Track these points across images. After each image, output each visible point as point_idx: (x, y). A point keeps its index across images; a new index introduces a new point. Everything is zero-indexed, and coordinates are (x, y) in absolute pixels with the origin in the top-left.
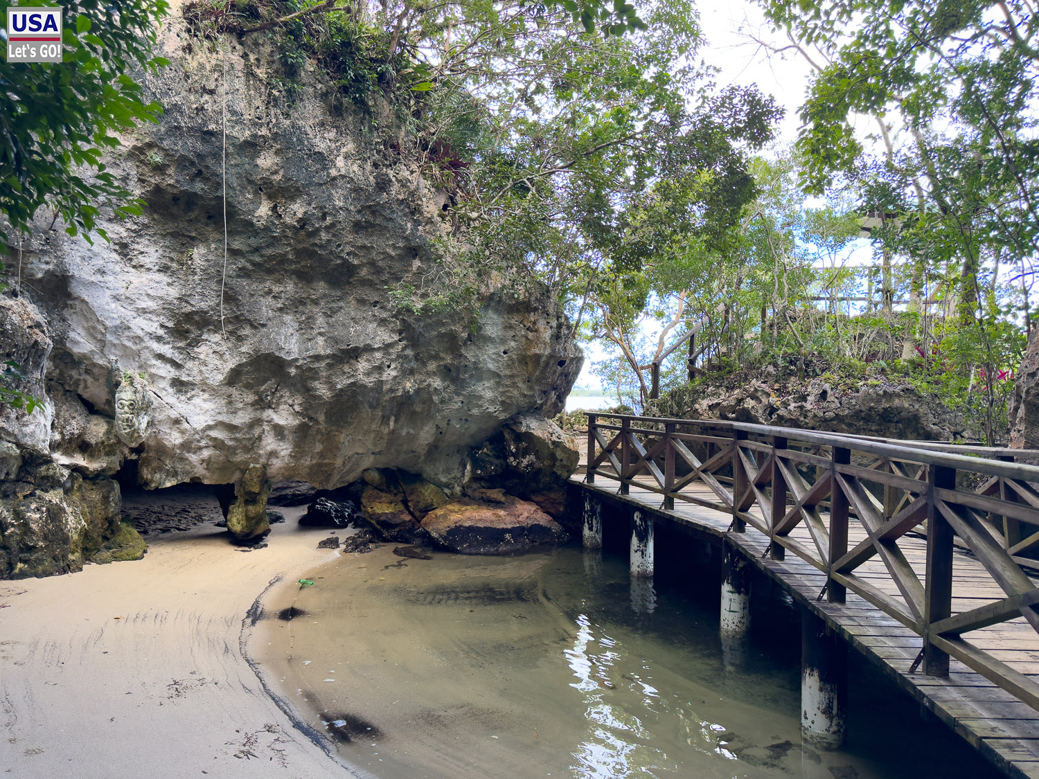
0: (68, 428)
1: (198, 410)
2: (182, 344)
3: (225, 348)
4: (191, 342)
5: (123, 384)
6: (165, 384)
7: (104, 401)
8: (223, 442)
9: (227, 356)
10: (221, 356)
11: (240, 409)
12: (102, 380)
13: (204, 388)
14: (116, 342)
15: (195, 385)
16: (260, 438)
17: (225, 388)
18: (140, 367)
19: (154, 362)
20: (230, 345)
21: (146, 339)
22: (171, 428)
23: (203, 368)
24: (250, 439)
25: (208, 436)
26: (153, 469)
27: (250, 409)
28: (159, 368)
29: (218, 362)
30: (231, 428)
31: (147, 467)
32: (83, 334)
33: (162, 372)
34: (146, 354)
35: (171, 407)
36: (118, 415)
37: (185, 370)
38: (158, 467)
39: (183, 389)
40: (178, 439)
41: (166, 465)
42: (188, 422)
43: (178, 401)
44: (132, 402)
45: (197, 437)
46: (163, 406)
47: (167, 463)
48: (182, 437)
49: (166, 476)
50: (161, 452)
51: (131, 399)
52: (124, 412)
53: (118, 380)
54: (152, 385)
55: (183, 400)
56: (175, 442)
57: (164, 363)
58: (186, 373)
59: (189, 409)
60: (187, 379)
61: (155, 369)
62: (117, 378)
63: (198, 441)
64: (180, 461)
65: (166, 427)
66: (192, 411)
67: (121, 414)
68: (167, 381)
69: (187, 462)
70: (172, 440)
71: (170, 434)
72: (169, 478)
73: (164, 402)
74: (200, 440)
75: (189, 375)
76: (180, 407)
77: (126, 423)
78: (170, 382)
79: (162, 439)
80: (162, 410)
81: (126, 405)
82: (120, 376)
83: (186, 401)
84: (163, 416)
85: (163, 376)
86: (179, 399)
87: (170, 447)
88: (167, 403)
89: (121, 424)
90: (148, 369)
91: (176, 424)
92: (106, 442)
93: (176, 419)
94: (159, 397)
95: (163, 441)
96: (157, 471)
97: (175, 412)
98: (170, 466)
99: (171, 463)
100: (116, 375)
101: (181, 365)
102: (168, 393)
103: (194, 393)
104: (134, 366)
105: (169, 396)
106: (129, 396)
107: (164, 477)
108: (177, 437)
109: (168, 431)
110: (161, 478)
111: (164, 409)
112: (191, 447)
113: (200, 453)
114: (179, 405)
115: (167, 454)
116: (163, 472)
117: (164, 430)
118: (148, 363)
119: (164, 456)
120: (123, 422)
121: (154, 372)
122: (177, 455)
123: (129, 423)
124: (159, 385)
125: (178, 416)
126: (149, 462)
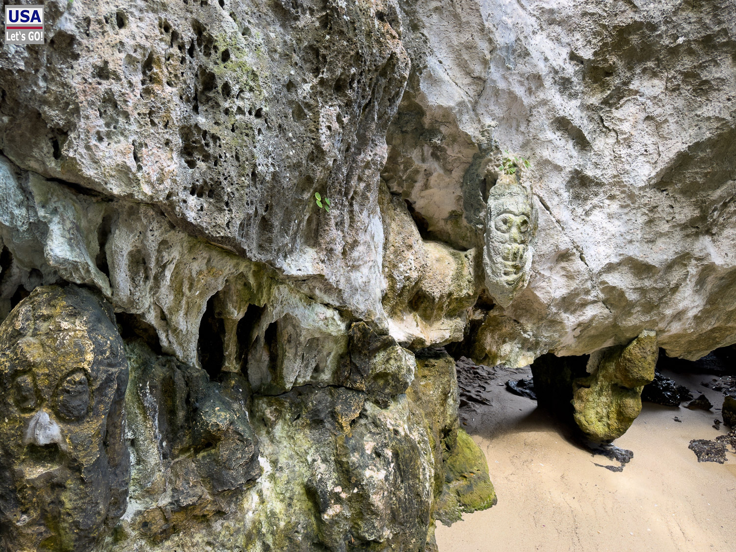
0: (402, 266)
1: (598, 236)
2: (595, 100)
3: (669, 109)
4: (611, 96)
5: (504, 179)
6: (558, 182)
7: (446, 214)
8: (622, 294)
9: (672, 126)
10: (658, 126)
11: (661, 235)
12: (457, 174)
13: (616, 191)
14: (502, 85)
15: (600, 184)
16: (675, 289)
17: (650, 193)
18: (524, 146)
19: (550, 135)
20: (680, 103)
21: (548, 82)
22: (551, 269)
23: (623, 151)
24: (661, 290)
25: (603, 283)
26: (501, 336)
27: (678, 235)
28: (556, 148)
29: (649, 140)
30: (640, 269)
31: (493, 331)
32: (448, 62)
33: (559, 158)
34: (541, 119)
35: (563, 229)
36: (496, 244)
37: (592, 153)
38: (511, 334)
39: (581, 194)
40: (561, 290)
41: (525, 332)
42: (582, 259)
43: (573, 217)
44: (526, 218)
45: (589, 284)
46: (551, 227)
47: (529, 329)
48: (568, 286)
49: (519, 348)
50: (523, 309)
51: (524, 211)
52: (510, 238)
53: (493, 171)
54: (539, 184)
55: (579, 214)
56: (556, 294)
57: (565, 138)
58: (593, 161)
59: (587, 232)
60: (594, 174)
61: (550, 150)
62: (491, 168)
63: (587, 292)
64: (549, 326)
65: (546, 267)
66: (590, 237)
67: (502, 243)
68: (563, 175)
69: (559, 328)
70: (551, 291)
71: (549, 278)
72: (524, 352)
73: (554, 220)
74: (590, 291)
75: (596, 165)
76: (575, 228)
77: (513, 261)
78: (567, 179)
79: (535, 288)
80: (549, 234)
81: (516, 224)
82: (497, 163)
83: (583, 217)
84: (548, 245)
85: (559, 166)
86: (574, 213)
87: (545, 302)
88: (558, 221)
89: (501, 263)
90: (538, 151)
91: (562, 260)
92: (455, 294)
93: (564, 252)
94: (547, 208)
95: (535, 292)
96: (507, 339)
97: (567, 239)
98: (531, 334)
99: (535, 328)
100: (490, 161)
101: (588, 143)
102: (561, 200)
103: (596, 203)
104: (516, 143)
105: (562, 206)
106: (520, 205)
107: (517, 349)
108: (560, 285)
109: (547, 273)
110: (511, 351)
111: (552, 232)
112: (574, 303)
113: (581, 313)
114: (574, 225)
115: (532, 314)
116: (516, 341)
117: (542, 272)
118: (541, 136)
119: (525, 316)
120: (506, 258)
121: (548, 157)
122: (550, 316)
123: (517, 263)
124: (549, 183)
125: (570, 246)
126: (497, 325)
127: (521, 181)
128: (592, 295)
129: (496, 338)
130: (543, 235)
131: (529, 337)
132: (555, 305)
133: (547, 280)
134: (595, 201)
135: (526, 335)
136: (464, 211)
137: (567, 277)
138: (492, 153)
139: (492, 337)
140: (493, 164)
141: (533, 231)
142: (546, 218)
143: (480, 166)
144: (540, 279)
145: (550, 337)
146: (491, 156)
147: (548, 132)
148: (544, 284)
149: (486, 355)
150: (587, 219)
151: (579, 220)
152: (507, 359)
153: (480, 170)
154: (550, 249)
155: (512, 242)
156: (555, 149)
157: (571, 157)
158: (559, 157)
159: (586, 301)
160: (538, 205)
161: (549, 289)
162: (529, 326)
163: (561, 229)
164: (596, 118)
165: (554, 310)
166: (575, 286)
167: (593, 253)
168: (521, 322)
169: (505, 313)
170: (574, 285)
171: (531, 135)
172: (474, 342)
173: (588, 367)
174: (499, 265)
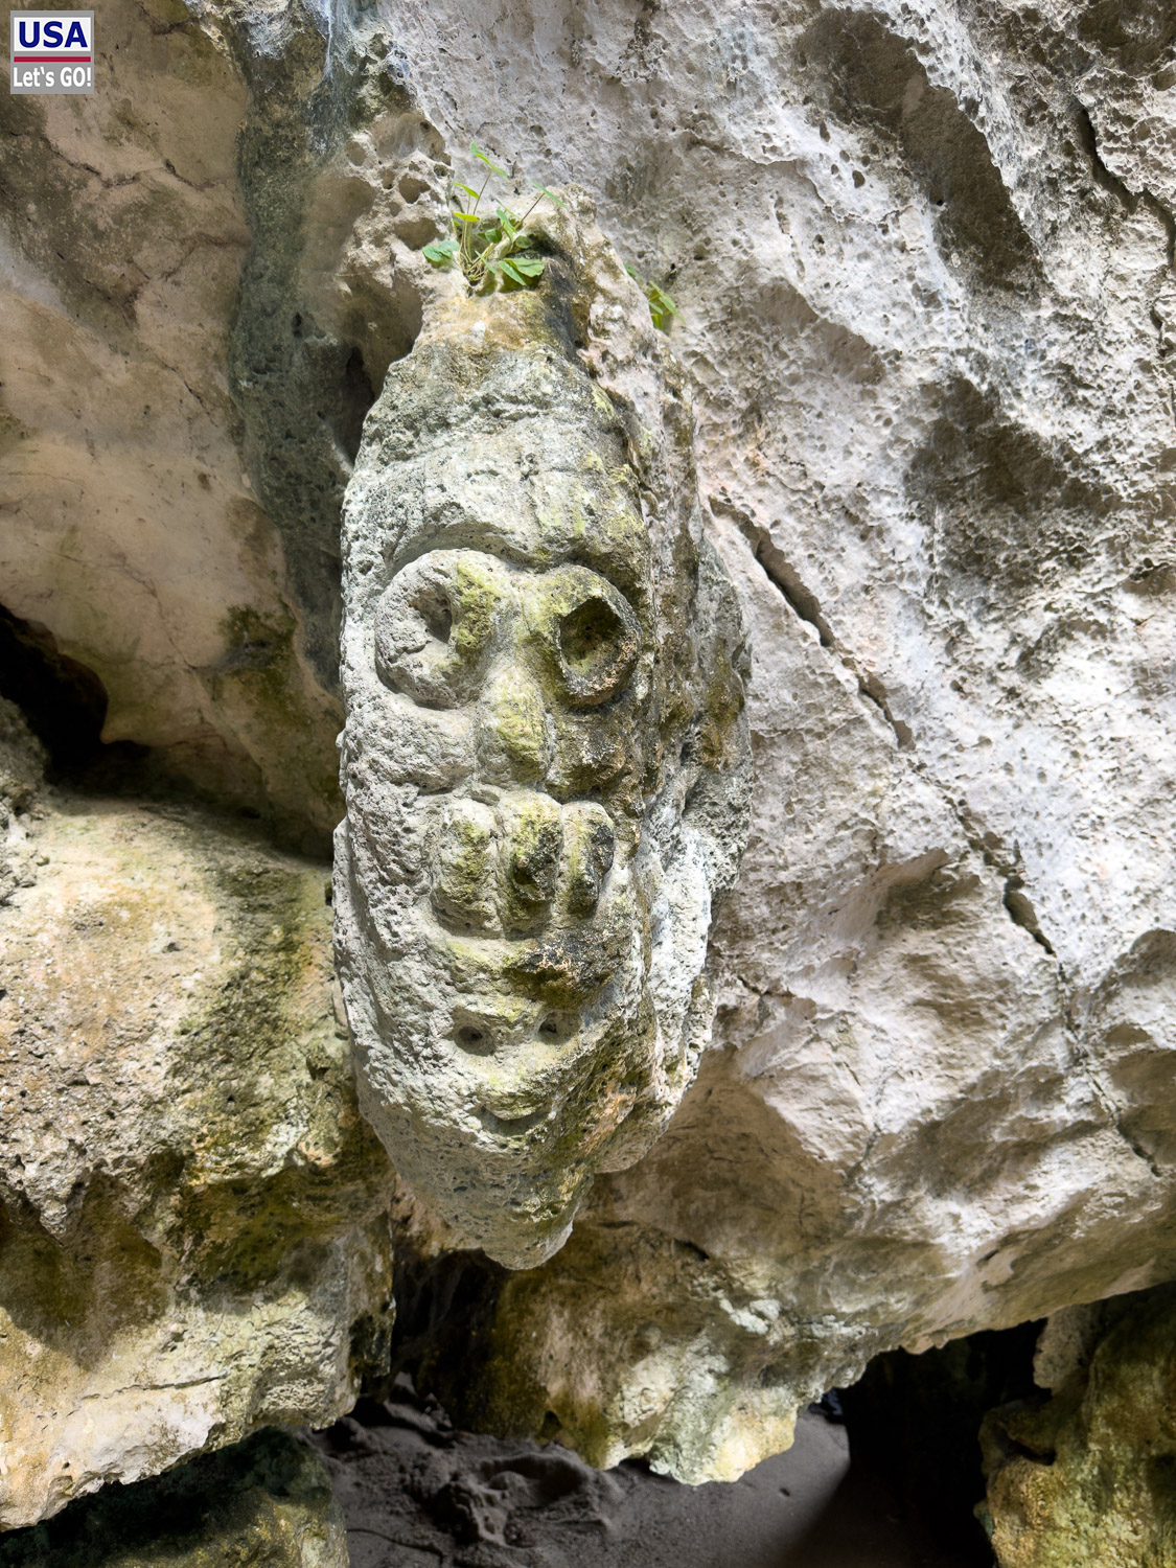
1: (1093, 789)
6: (858, 448)
15: (1091, 499)
19: (794, 130)
25: (1123, 1034)
31: (575, 1299)
33: (857, 293)
35: (904, 737)
36: (384, 796)
37: (1047, 312)
38: (671, 1309)
39: (997, 545)
40: (912, 1084)
41: (742, 1299)
42: (1019, 912)
43: (954, 673)
44: (599, 588)
45: (1055, 1050)
46: (835, 718)
47: (757, 1285)
48: (946, 1062)
49: (719, 1377)
50: (719, 1183)
51: (582, 527)
52: (485, 744)
53: (384, 276)
54: (749, 450)
55: (989, 661)
56: (885, 1110)
57: (886, 174)
58: (1054, 354)
59: (1035, 762)
60: (1062, 433)
61: (795, 227)
62: (368, 253)
63: (1047, 1087)
64: (863, 1265)
65: (819, 957)
66: (1054, 791)
67: (425, 785)
68: (891, 408)
69: (911, 1268)
70: (857, 1093)
71: (842, 1019)
72: (745, 1395)
73: (844, 675)
74: (1058, 1080)
75: (1069, 381)
76: (970, 737)
77: (515, 933)
78: (914, 435)
79: (772, 1078)
80: (822, 764)
81: (518, 630)
82: (410, 213)
83: (1011, 679)
84: (822, 830)
85: (862, 347)
86: (960, 652)
87: (832, 1155)
88: (872, 690)
89: (427, 952)
90: (724, 231)
91: (909, 920)
92: (205, 1159)
93: (917, 872)
94: (806, 607)
95: (773, 1101)
96: (654, 1338)
97: (926, 794)
98: (771, 1308)
99: (791, 1282)
100: (360, 199)
101: (1023, 241)
102: (884, 561)
103: (1078, 604)
104: (572, 154)
105: (892, 601)
106: (554, 485)
107: (709, 1383)
108: (906, 1058)
109: (828, 995)
110: (679, 1395)
111: (838, 751)
112: (981, 1147)
113: (1019, 1189)
114: (965, 720)
115: (770, 1211)
116: (701, 1342)
117: (801, 990)
118: (737, 130)
119: (737, 1220)
120: (458, 916)
121: (791, 273)
122: (861, 1224)
123: (551, 948)
124: (809, 455)
125: (950, 839)
126: (594, 1269)
127: (591, 355)
128: (1070, 1100)
129: (597, 1329)
130: (785, 769)
131: (760, 1326)
132: (887, 1169)
133: (830, 1032)
134: (1070, 592)
135: (744, 1319)
136: (299, 613)
137: (942, 1011)
138: (361, 137)
139: (576, 1327)
140: (383, 221)
141: (707, 726)
142: (798, 661)
143: (296, 248)
144: (791, 1032)
145: (872, 1313)
146: (357, 154)
147: (776, 107)
148: (813, 1056)
149: (550, 1416)
150: (1034, 692)
151: (992, 696)
152: (661, 1430)
153: (305, 283)
154: (833, 856)
155: (494, 776)
156: (828, 233)
157: (931, 299)
158: (856, 284)
159: (1042, 1129)
160: (743, 571)
161: (845, 1082)
162: (757, 1275)
163: (889, 736)
164: (1057, 108)
165: (881, 1191)
166: (986, 1062)
167: (1073, 879)
168: (717, 1251)
169: (627, 1211)
170: (981, 1057)
171: (669, 113)
172: (485, 1353)
173: (1039, 1363)
174: (413, 970)
